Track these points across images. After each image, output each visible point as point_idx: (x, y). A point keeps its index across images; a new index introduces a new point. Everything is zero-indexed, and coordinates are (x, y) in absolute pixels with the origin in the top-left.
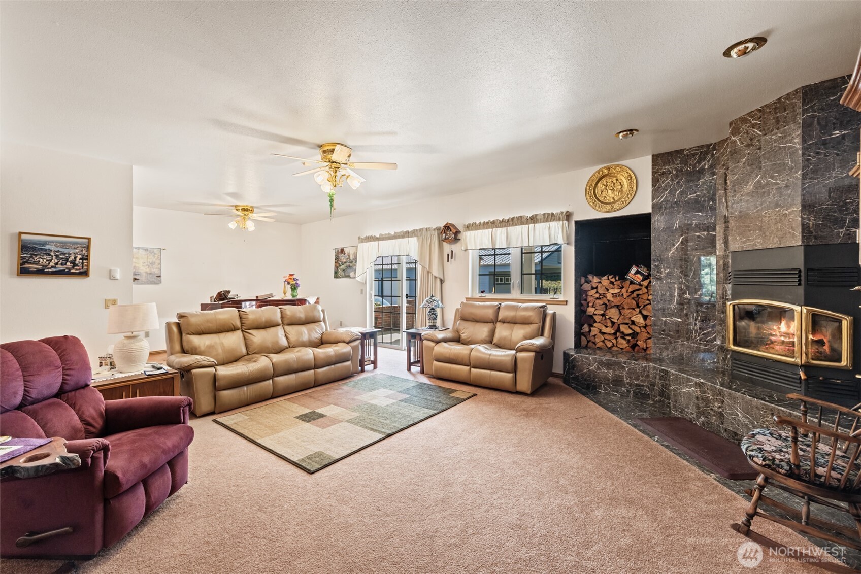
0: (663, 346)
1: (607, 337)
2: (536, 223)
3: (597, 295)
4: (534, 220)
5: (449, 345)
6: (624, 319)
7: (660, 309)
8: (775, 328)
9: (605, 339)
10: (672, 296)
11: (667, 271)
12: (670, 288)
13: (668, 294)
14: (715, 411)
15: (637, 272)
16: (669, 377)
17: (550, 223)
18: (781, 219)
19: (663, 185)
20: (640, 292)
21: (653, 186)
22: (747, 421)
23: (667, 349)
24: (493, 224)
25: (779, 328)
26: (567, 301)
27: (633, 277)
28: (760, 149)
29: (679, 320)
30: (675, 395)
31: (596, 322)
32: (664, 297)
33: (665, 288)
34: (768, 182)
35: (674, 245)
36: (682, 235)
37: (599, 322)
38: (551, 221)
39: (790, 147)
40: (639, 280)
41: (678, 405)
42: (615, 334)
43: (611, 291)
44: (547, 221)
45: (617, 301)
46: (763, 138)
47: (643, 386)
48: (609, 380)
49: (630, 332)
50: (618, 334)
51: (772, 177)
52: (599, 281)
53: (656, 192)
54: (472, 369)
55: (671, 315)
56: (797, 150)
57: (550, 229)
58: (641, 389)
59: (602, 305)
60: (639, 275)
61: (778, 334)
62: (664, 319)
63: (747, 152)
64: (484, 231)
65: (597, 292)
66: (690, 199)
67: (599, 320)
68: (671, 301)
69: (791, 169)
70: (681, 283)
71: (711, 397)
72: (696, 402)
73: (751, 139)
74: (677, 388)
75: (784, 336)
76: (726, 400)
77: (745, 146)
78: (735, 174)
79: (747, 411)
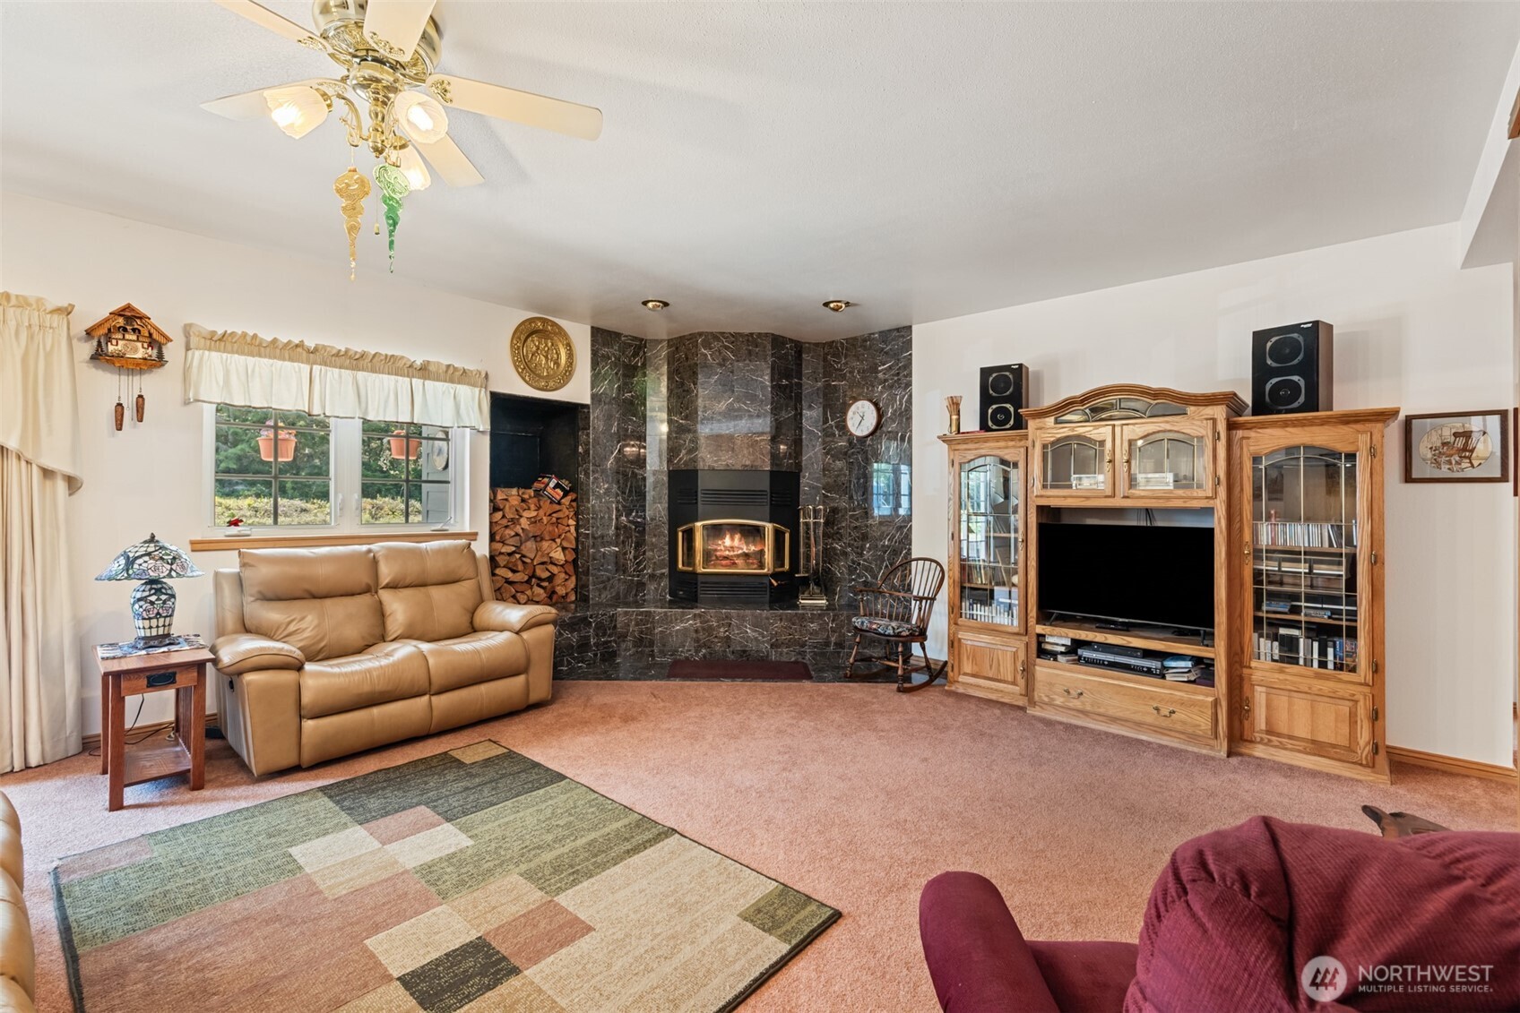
0: (602, 586)
1: (520, 588)
2: (429, 379)
3: (504, 522)
4: (424, 371)
5: (331, 666)
6: (542, 556)
7: (599, 537)
8: (720, 542)
9: (517, 592)
10: (611, 519)
11: (606, 486)
12: (608, 508)
13: (606, 516)
14: (720, 638)
15: (558, 486)
16: (654, 618)
17: (459, 386)
18: (752, 445)
19: (603, 372)
20: (559, 515)
21: (593, 369)
22: (756, 635)
23: (605, 588)
24: (314, 355)
25: (724, 543)
26: (476, 534)
27: (552, 492)
28: (732, 372)
29: (617, 549)
30: (662, 638)
31: (500, 567)
32: (603, 521)
33: (604, 509)
34: (740, 407)
35: (612, 453)
36: (618, 442)
37: (504, 567)
38: (459, 383)
39: (761, 382)
40: (558, 498)
41: (666, 649)
42: (528, 582)
43: (526, 514)
44: (452, 381)
45: (533, 530)
46: (736, 363)
47: (610, 642)
48: (573, 646)
49: (548, 574)
50: (533, 580)
51: (745, 404)
52: (505, 497)
53: (596, 379)
54: (433, 698)
55: (610, 544)
56: (767, 386)
57: (458, 399)
58: (609, 647)
59: (514, 536)
60: (558, 490)
61: (723, 548)
62: (602, 550)
63: (719, 370)
64: (279, 363)
65: (504, 516)
66: (626, 398)
67: (505, 563)
68: (609, 526)
69: (762, 401)
70: (618, 502)
71: (715, 624)
72: (695, 635)
73: (724, 360)
74: (666, 629)
75: (729, 551)
76: (734, 622)
77: (717, 364)
78: (706, 389)
79: (755, 625)
